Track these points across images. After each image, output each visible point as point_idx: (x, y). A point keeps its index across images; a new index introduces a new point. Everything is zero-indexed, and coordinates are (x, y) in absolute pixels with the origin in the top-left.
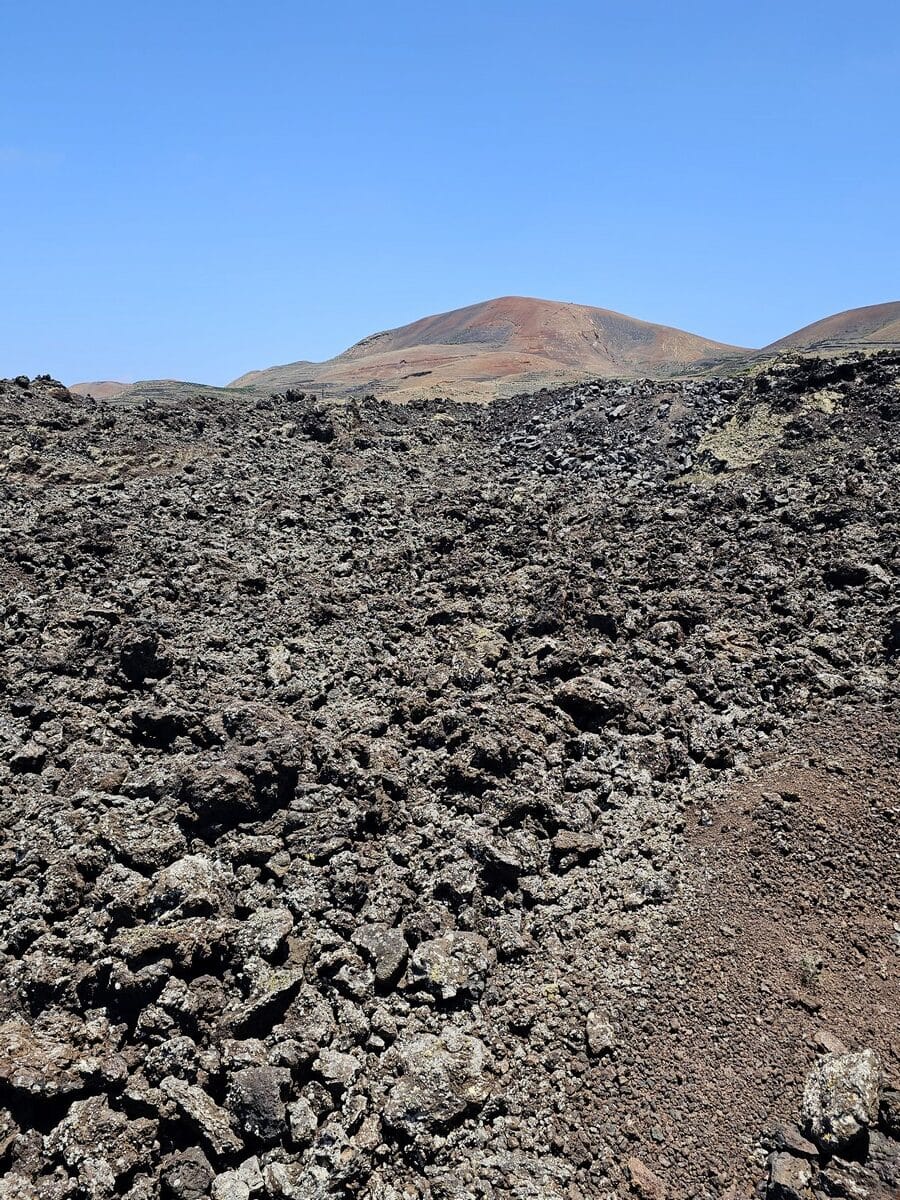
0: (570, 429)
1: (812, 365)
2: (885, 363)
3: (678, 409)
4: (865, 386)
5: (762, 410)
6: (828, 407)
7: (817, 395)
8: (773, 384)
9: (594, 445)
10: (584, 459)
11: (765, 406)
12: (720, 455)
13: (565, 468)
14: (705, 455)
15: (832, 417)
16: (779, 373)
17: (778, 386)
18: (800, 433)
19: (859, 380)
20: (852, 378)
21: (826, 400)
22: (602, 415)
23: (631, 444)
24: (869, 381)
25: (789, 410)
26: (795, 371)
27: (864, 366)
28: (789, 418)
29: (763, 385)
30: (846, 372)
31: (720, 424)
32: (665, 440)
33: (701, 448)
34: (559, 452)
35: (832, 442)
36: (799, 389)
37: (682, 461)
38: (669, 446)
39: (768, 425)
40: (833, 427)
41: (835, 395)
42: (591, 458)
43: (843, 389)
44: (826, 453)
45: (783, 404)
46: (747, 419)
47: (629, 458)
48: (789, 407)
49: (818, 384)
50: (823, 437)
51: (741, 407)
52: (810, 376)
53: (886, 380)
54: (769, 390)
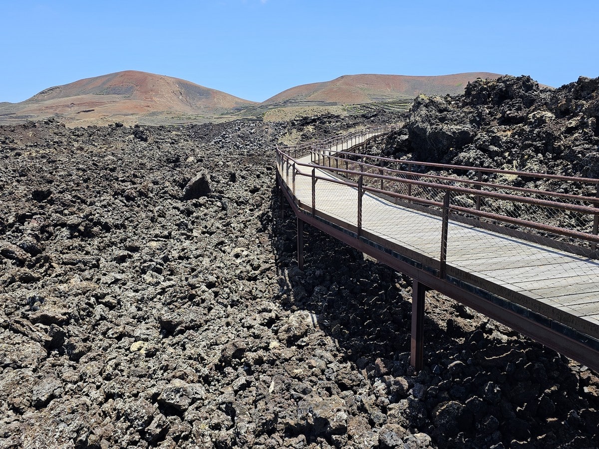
0: (239, 136)
1: (306, 118)
2: (324, 118)
3: (270, 131)
4: (319, 124)
5: (294, 131)
6: (311, 130)
7: (308, 127)
8: (296, 123)
9: (248, 141)
10: (246, 145)
11: (295, 130)
12: (285, 143)
13: (241, 148)
14: (281, 144)
15: (313, 133)
16: (297, 121)
17: (297, 124)
18: (305, 137)
19: (318, 123)
20: (316, 122)
21: (310, 128)
22: (248, 132)
23: (259, 141)
24: (320, 123)
25: (301, 131)
26: (301, 120)
27: (319, 119)
28: (302, 133)
29: (293, 124)
30: (314, 121)
31: (284, 134)
32: (269, 140)
33: (279, 142)
34: (238, 143)
36: (303, 125)
37: (275, 145)
38: (270, 141)
39: (296, 134)
40: (313, 135)
41: (312, 127)
42: (249, 145)
43: (314, 125)
45: (300, 129)
46: (291, 133)
47: (260, 145)
48: (301, 130)
49: (308, 124)
50: (311, 138)
51: (288, 130)
52: (305, 122)
53: (324, 123)
54: (295, 125)
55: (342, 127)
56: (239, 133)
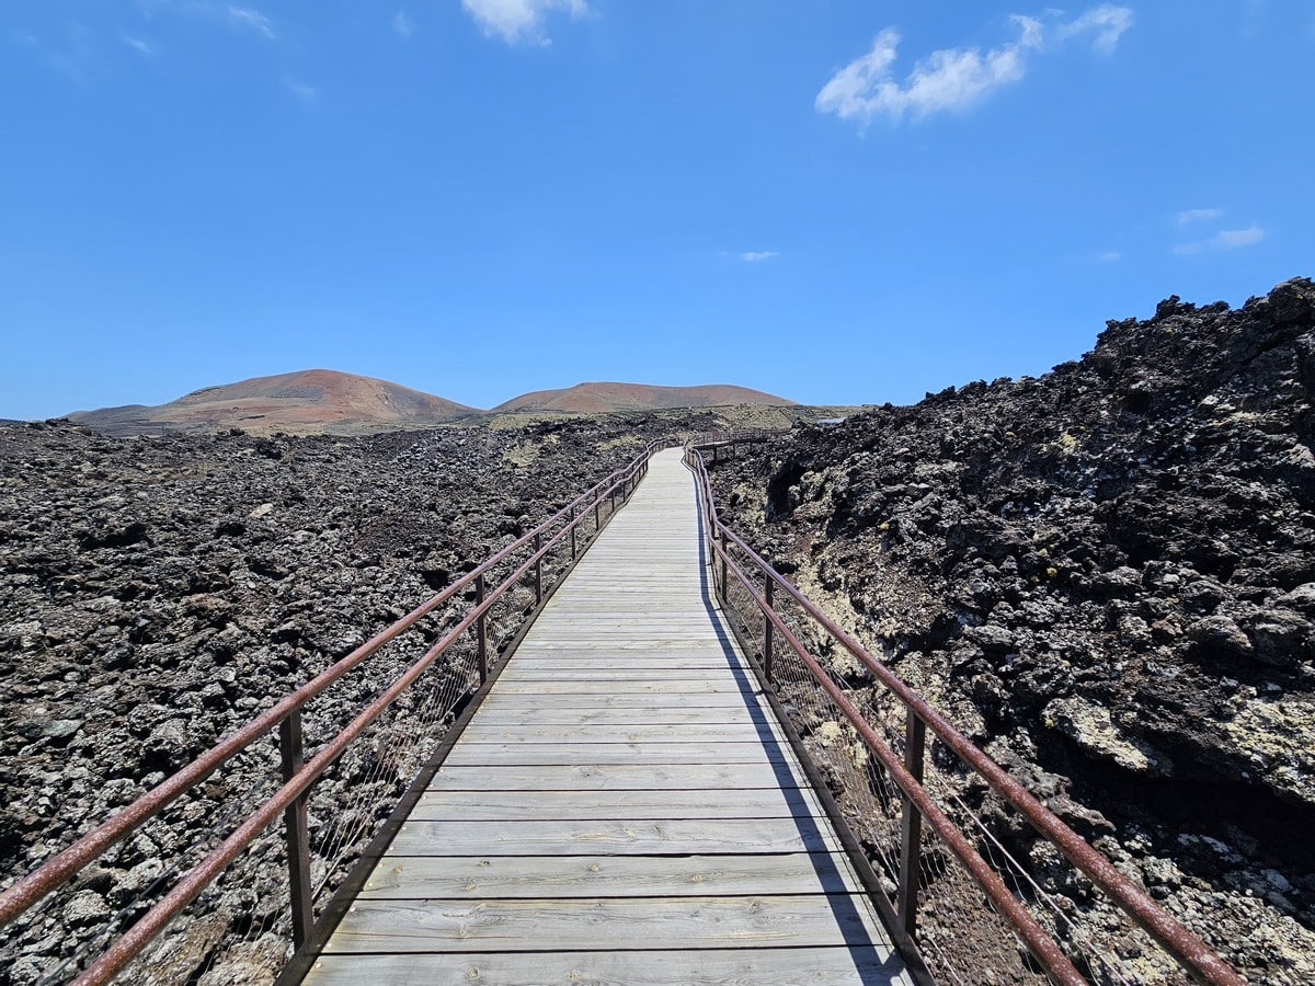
1: (545, 424)
2: (573, 424)
3: (490, 442)
4: (567, 433)
5: (529, 442)
6: (555, 441)
7: (549, 436)
8: (531, 431)
9: (454, 458)
10: (450, 464)
11: (529, 440)
12: (514, 461)
13: (441, 468)
14: (507, 461)
15: (557, 445)
16: (533, 427)
17: (533, 432)
18: (546, 451)
19: (564, 430)
20: (561, 430)
21: (553, 438)
22: (454, 443)
23: (472, 457)
24: (568, 431)
26: (539, 426)
27: (564, 425)
28: (540, 446)
29: (527, 432)
30: (558, 427)
31: (512, 447)
32: (487, 456)
33: (505, 458)
34: (436, 461)
35: (558, 455)
36: (542, 434)
37: (497, 464)
38: (490, 457)
39: (531, 447)
40: (558, 449)
41: (556, 437)
42: (454, 464)
43: (559, 434)
44: (557, 459)
45: (537, 440)
46: (523, 446)
47: (472, 463)
48: (540, 441)
49: (549, 432)
50: (555, 453)
51: (519, 441)
52: (546, 428)
53: (574, 431)
54: (529, 434)
55: (601, 438)
56: (438, 445)
